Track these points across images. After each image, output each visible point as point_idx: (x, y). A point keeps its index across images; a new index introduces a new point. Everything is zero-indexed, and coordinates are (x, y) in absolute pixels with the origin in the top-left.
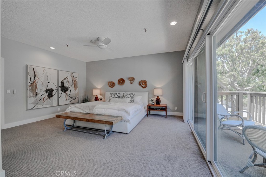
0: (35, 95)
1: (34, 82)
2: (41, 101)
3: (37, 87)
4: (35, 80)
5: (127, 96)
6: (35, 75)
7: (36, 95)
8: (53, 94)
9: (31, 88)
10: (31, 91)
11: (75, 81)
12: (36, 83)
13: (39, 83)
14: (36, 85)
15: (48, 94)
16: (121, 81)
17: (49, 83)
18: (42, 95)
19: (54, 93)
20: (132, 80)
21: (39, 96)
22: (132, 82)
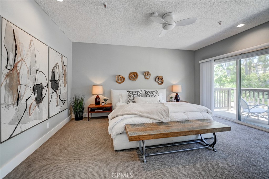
0: (16, 101)
1: (15, 66)
2: (27, 113)
3: (19, 81)
4: (16, 62)
6: (16, 49)
7: (18, 100)
9: (8, 81)
10: (9, 91)
11: (65, 70)
12: (18, 68)
13: (23, 69)
14: (18, 74)
15: (36, 95)
16: (133, 76)
17: (37, 70)
18: (27, 100)
21: (23, 101)
22: (147, 77)
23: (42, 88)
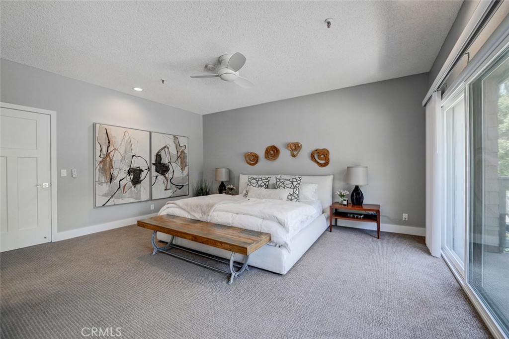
0: (109, 180)
1: (108, 155)
2: (120, 191)
3: (112, 165)
4: (109, 151)
5: (283, 184)
6: (109, 142)
7: (111, 180)
8: (142, 179)
9: (101, 166)
10: (102, 173)
11: (183, 152)
12: (111, 156)
13: (116, 157)
14: (111, 160)
15: (132, 177)
16: (272, 152)
17: (133, 156)
18: (121, 180)
19: (143, 175)
20: (295, 148)
21: (116, 181)
22: (295, 153)
23: (141, 171)
